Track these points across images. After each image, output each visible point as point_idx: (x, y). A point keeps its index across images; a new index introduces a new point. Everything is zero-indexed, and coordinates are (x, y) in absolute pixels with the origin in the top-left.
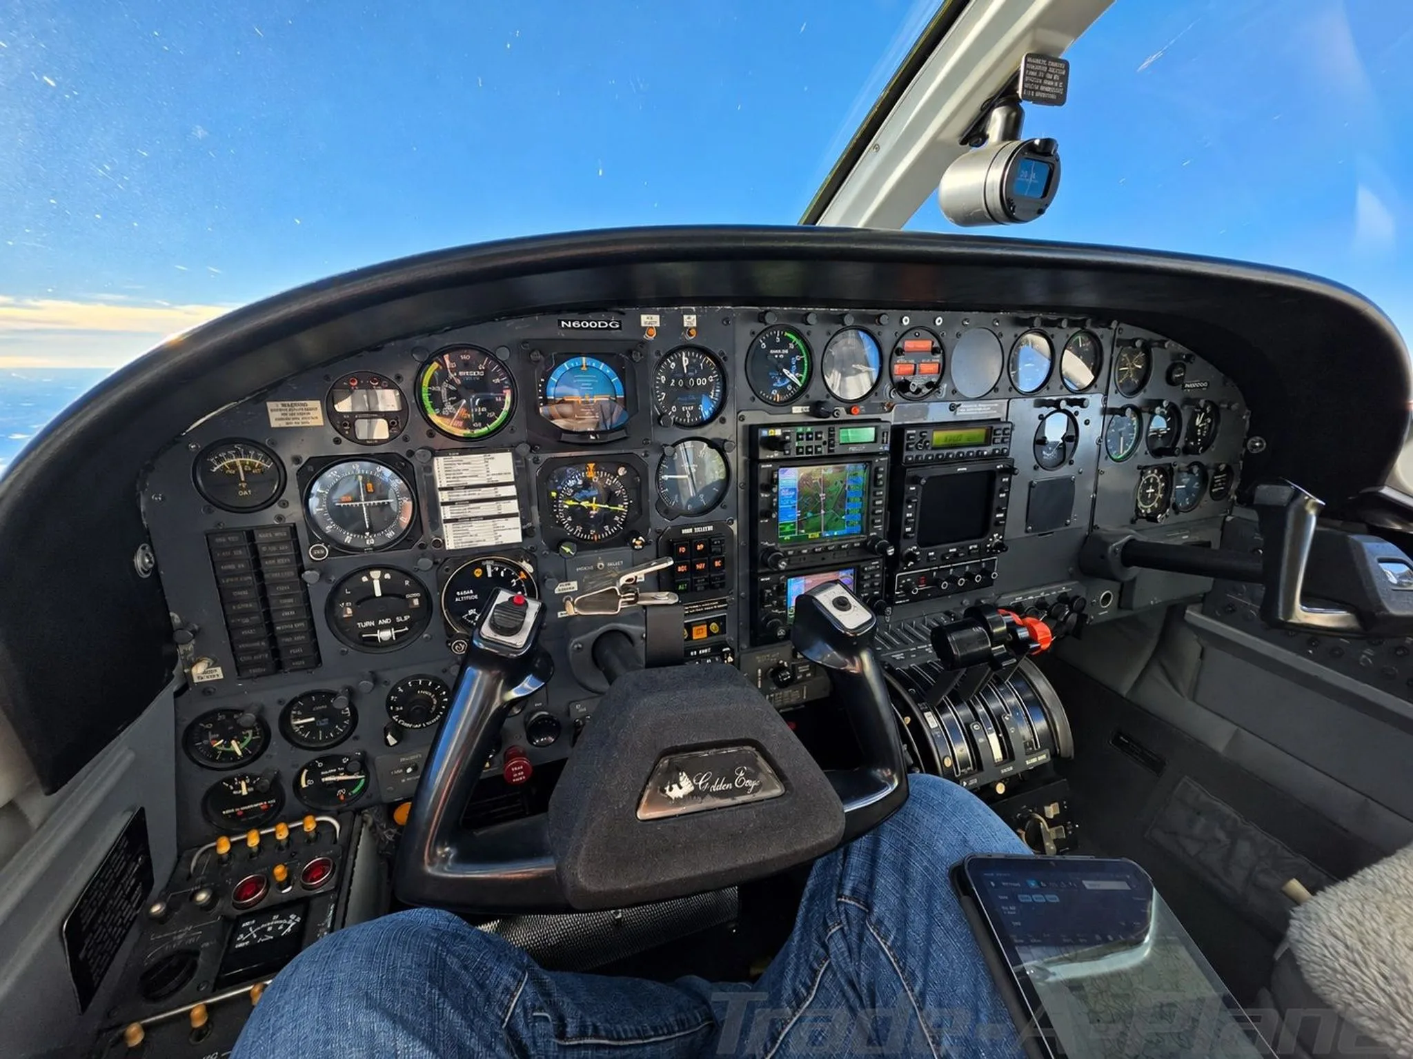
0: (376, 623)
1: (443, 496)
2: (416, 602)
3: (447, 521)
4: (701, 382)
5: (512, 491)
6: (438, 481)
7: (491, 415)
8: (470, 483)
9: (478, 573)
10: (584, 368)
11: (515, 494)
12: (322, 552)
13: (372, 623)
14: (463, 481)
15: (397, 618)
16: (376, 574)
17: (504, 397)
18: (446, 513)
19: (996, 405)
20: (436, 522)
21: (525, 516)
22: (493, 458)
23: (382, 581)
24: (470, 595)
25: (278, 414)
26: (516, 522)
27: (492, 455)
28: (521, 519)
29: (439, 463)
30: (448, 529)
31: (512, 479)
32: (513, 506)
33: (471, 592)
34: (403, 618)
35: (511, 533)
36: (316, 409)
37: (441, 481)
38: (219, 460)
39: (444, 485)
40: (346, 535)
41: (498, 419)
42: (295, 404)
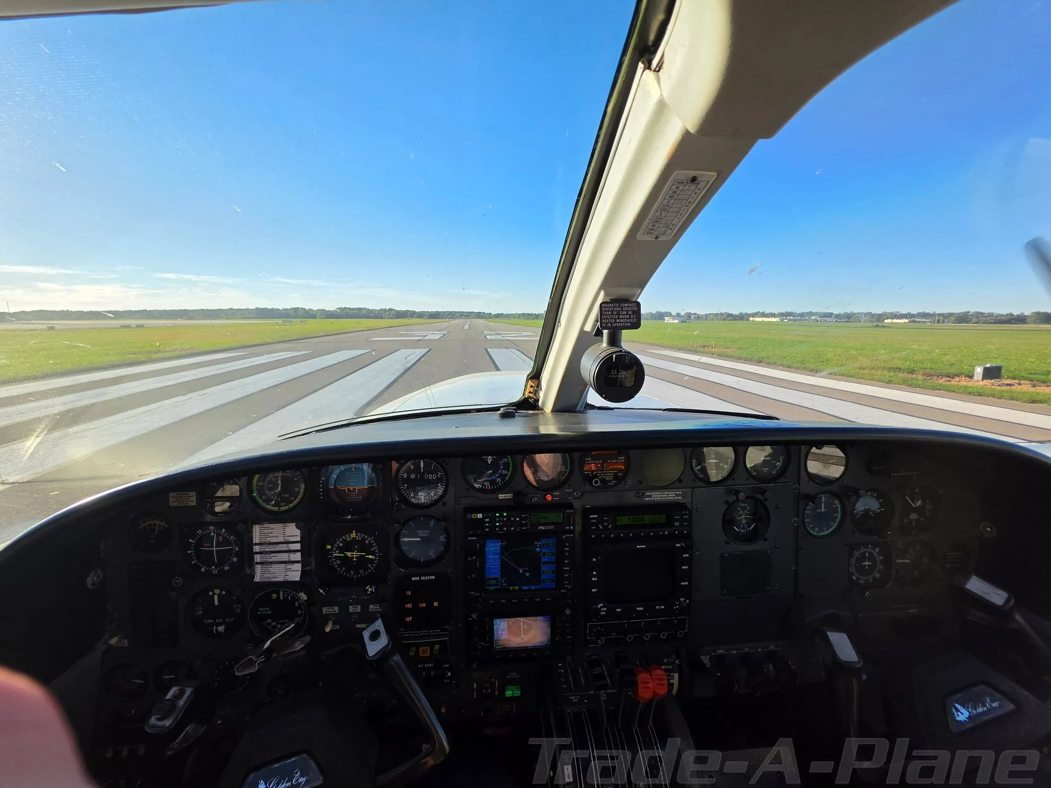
0: (215, 621)
1: (257, 549)
2: (238, 610)
3: (258, 563)
4: (432, 477)
5: (298, 546)
6: (254, 539)
7: (292, 498)
8: (272, 541)
9: (274, 596)
10: (353, 469)
11: (300, 548)
12: (180, 581)
13: (212, 621)
14: (268, 540)
15: (227, 619)
16: (217, 591)
17: (300, 488)
18: (258, 558)
19: (681, 492)
20: (252, 564)
21: (304, 562)
22: (288, 526)
23: (220, 595)
24: (267, 611)
25: (174, 499)
26: (298, 567)
27: (288, 524)
28: (302, 565)
29: (257, 530)
30: (258, 568)
31: (298, 539)
32: (298, 556)
33: (268, 609)
34: (230, 619)
35: (295, 574)
36: (193, 496)
37: (256, 540)
38: (144, 522)
39: (257, 542)
40: (202, 567)
41: (295, 502)
42: (184, 494)
